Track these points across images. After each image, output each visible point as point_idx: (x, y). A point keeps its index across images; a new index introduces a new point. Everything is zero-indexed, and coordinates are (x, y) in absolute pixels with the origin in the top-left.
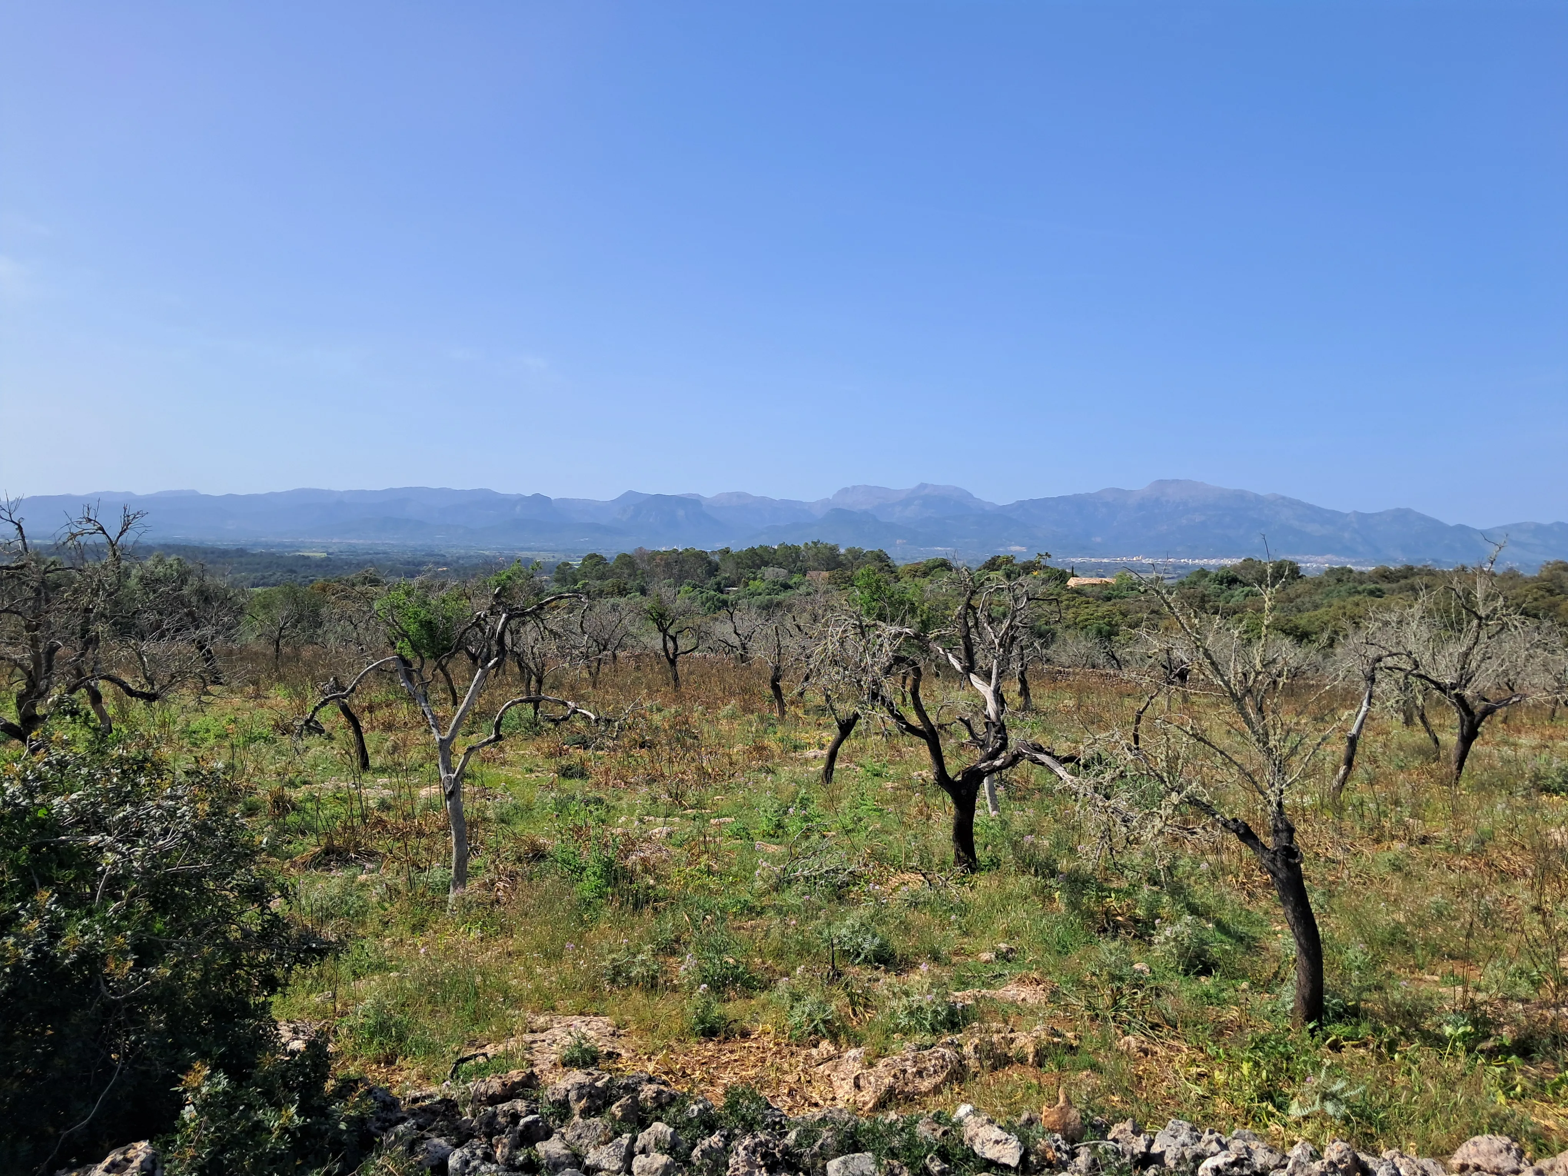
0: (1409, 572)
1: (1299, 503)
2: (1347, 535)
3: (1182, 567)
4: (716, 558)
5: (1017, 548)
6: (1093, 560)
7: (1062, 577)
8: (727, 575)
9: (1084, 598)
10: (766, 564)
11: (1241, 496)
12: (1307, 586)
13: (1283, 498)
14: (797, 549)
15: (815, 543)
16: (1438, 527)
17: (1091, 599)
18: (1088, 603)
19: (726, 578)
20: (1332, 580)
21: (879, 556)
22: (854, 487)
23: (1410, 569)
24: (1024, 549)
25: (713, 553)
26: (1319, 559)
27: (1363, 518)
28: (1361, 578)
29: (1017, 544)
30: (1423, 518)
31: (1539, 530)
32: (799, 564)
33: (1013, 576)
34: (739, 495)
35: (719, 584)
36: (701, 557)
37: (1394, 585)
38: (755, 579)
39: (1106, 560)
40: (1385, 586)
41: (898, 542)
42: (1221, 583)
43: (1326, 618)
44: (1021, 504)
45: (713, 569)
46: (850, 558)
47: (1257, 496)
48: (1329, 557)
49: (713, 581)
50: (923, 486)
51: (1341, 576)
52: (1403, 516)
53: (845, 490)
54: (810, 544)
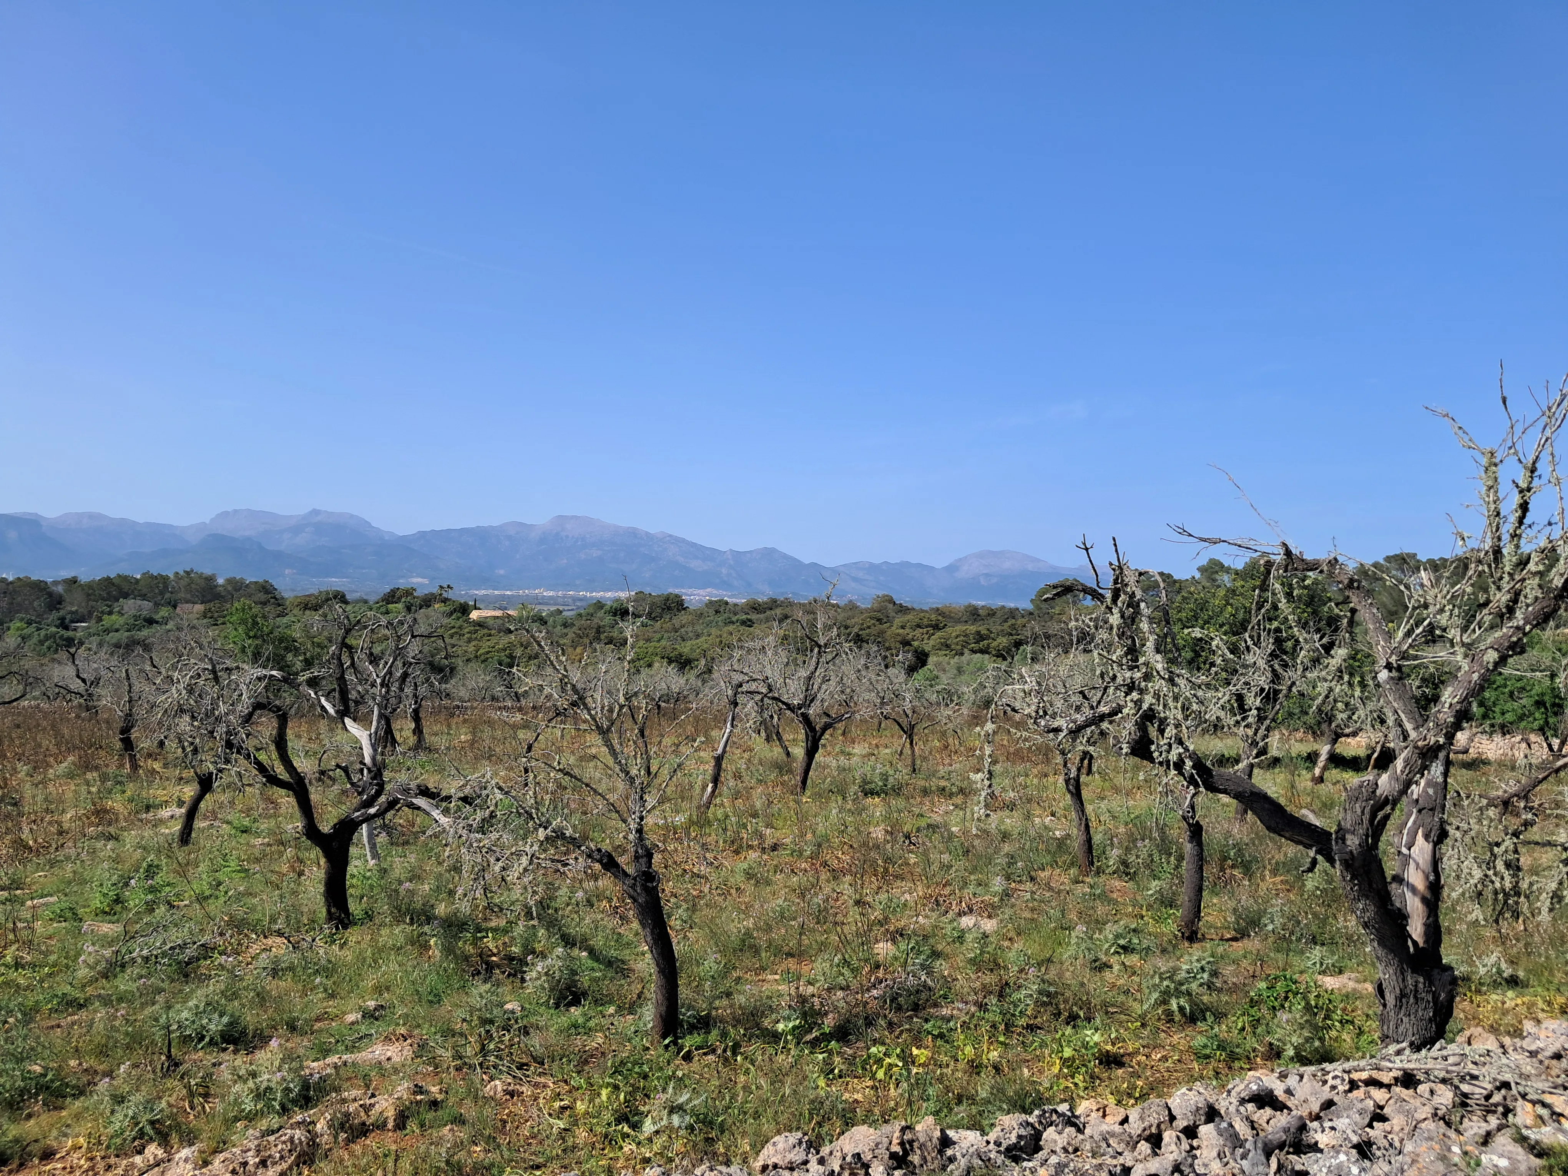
0: (773, 604)
1: (683, 541)
2: (724, 571)
3: (581, 600)
4: (60, 589)
5: (420, 580)
6: (496, 592)
7: (464, 610)
8: (74, 609)
9: (486, 631)
10: (126, 596)
11: (633, 533)
12: (690, 617)
13: (670, 536)
14: (165, 579)
15: (187, 573)
16: (797, 564)
17: (493, 632)
18: (490, 635)
19: (72, 613)
20: (712, 612)
21: (264, 587)
22: (235, 511)
23: (774, 601)
24: (426, 581)
25: (56, 583)
26: (701, 592)
27: (737, 554)
28: (735, 609)
29: (417, 576)
30: (785, 557)
31: (872, 568)
32: (167, 595)
33: (413, 608)
34: (92, 516)
35: (63, 619)
36: (40, 587)
37: (762, 616)
38: (110, 613)
39: (508, 593)
40: (754, 616)
41: (287, 571)
42: (615, 615)
43: (705, 646)
44: (422, 535)
45: (55, 602)
46: (230, 588)
47: (647, 533)
48: (709, 590)
49: (54, 616)
50: (316, 512)
51: (718, 607)
52: (769, 553)
53: (225, 514)
54: (182, 573)
